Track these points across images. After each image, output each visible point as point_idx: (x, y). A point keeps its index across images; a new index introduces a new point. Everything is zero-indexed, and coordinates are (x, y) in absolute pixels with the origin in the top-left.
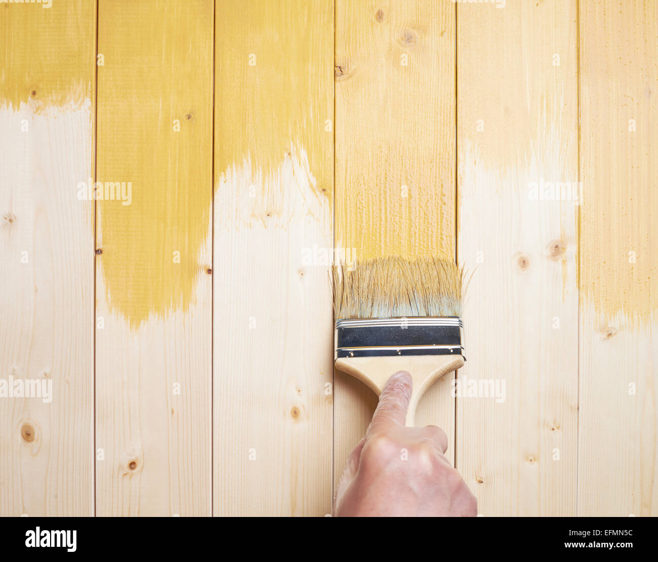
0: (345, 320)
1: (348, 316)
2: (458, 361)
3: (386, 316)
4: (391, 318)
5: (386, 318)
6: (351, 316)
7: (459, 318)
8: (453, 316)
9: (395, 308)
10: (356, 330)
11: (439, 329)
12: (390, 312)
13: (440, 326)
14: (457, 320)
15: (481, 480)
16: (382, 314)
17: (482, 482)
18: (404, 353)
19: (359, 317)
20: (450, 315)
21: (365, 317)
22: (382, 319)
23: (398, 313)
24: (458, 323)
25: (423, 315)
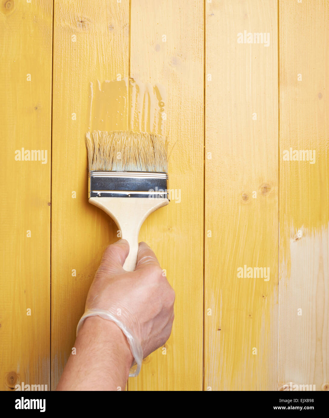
0: (95, 171)
1: (97, 169)
2: (166, 202)
3: (121, 170)
4: (124, 171)
5: (121, 172)
6: (99, 169)
7: (166, 173)
8: (162, 172)
9: (127, 165)
10: (102, 179)
11: (154, 180)
12: (124, 167)
13: (155, 179)
14: (165, 175)
15: (220, 328)
16: (119, 169)
17: (220, 330)
18: (132, 196)
19: (104, 170)
20: (161, 171)
21: (108, 170)
22: (118, 172)
23: (129, 168)
24: (166, 177)
25: (144, 171)
